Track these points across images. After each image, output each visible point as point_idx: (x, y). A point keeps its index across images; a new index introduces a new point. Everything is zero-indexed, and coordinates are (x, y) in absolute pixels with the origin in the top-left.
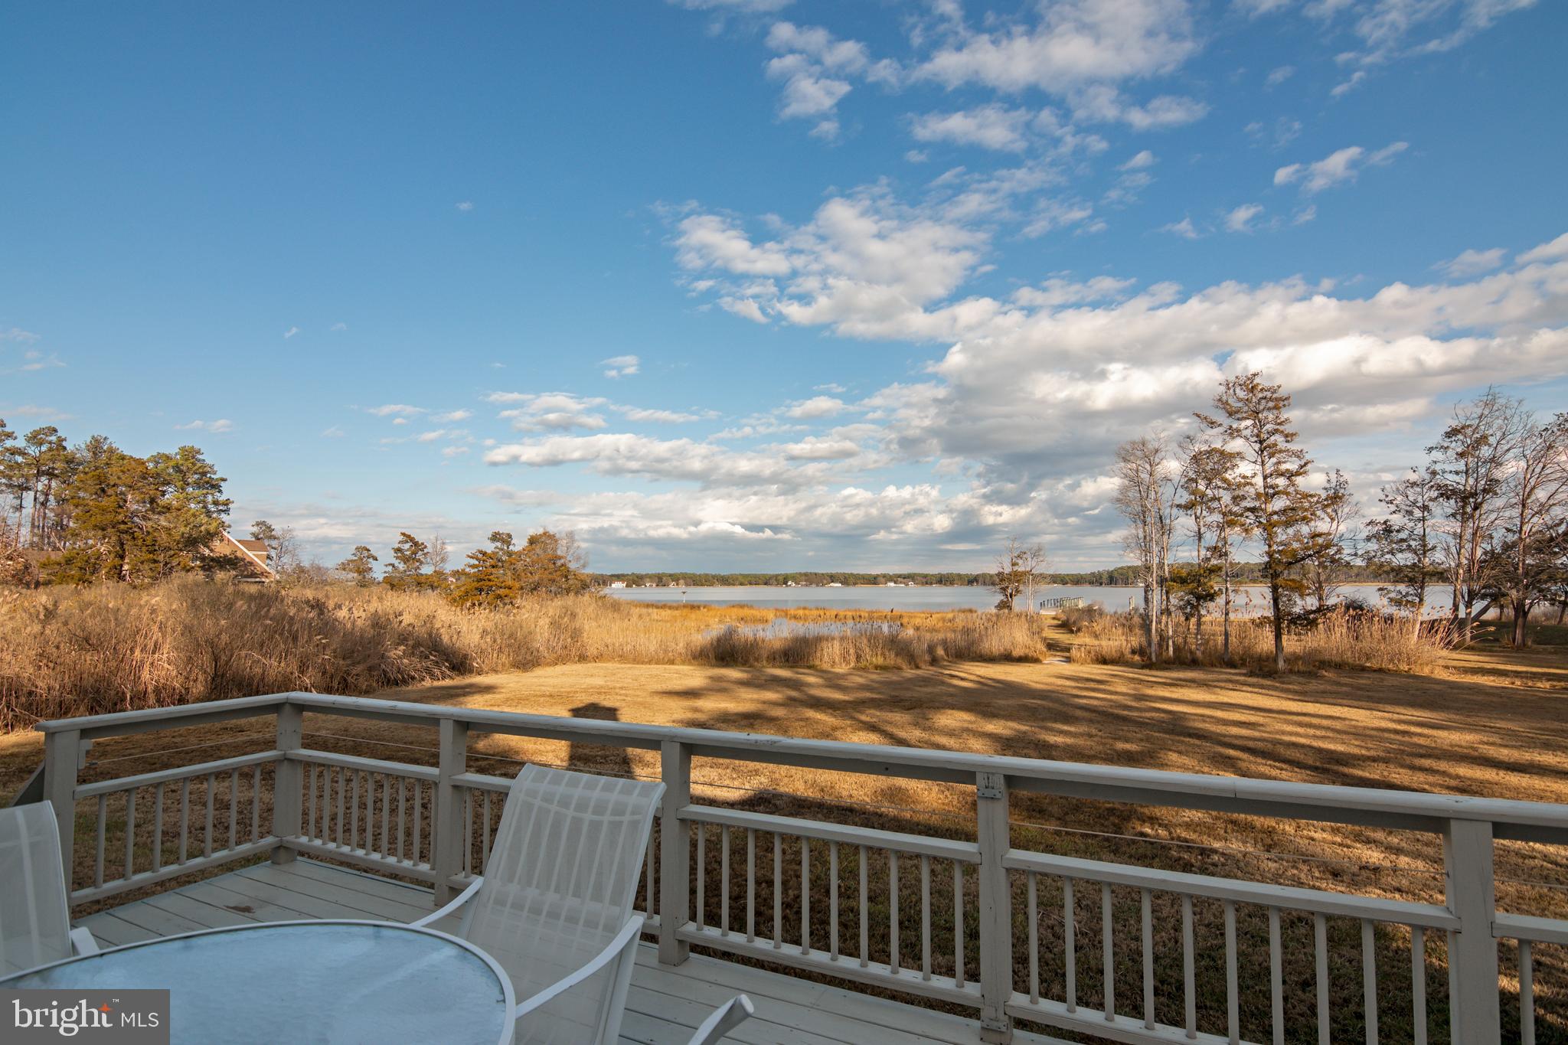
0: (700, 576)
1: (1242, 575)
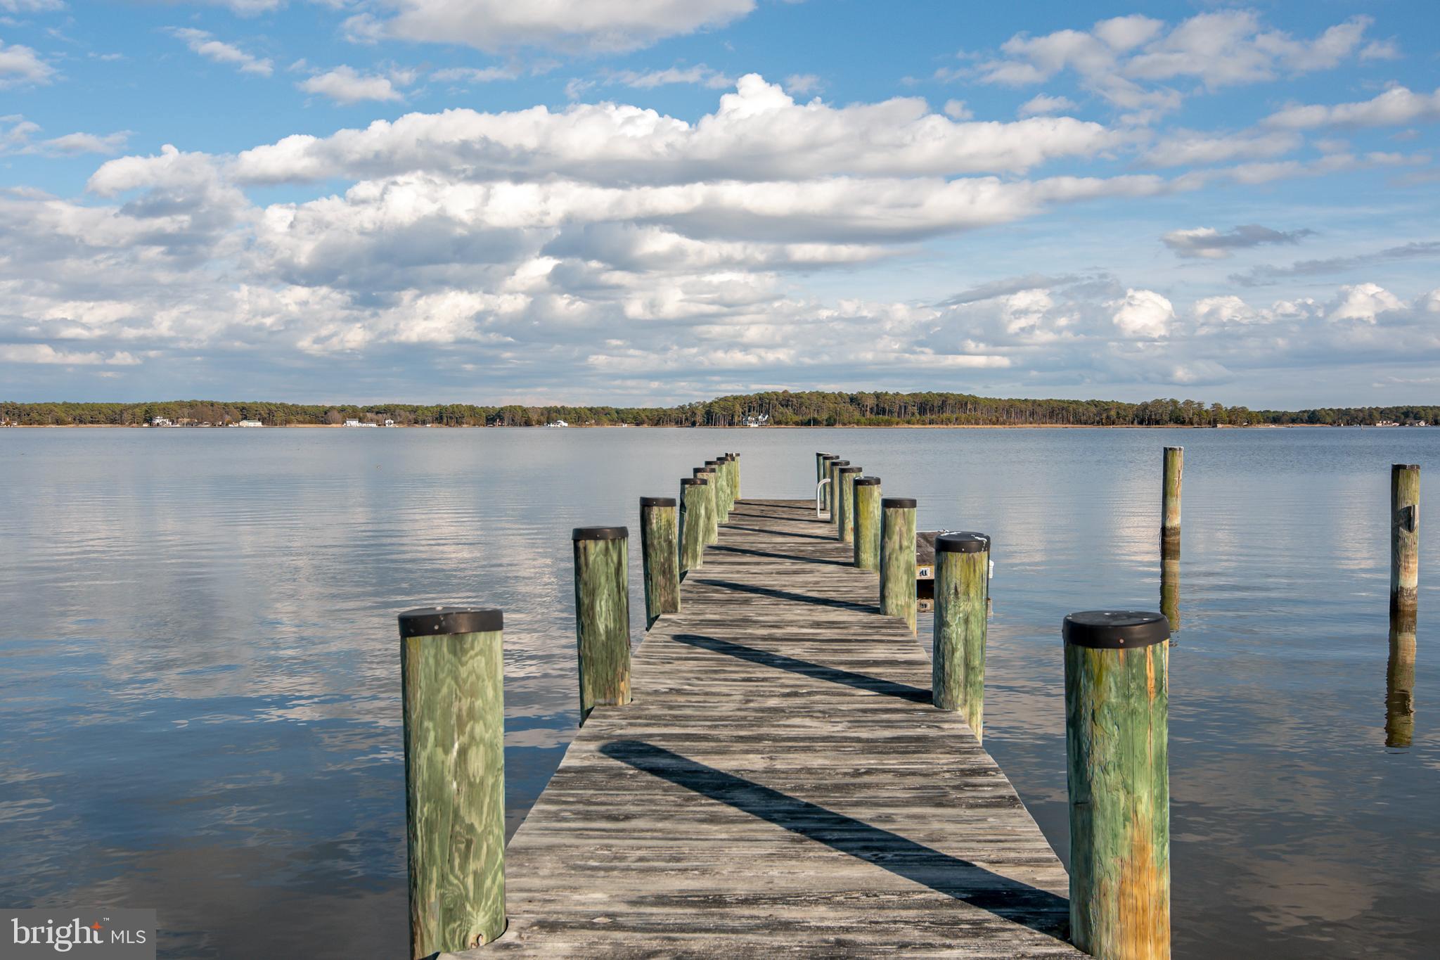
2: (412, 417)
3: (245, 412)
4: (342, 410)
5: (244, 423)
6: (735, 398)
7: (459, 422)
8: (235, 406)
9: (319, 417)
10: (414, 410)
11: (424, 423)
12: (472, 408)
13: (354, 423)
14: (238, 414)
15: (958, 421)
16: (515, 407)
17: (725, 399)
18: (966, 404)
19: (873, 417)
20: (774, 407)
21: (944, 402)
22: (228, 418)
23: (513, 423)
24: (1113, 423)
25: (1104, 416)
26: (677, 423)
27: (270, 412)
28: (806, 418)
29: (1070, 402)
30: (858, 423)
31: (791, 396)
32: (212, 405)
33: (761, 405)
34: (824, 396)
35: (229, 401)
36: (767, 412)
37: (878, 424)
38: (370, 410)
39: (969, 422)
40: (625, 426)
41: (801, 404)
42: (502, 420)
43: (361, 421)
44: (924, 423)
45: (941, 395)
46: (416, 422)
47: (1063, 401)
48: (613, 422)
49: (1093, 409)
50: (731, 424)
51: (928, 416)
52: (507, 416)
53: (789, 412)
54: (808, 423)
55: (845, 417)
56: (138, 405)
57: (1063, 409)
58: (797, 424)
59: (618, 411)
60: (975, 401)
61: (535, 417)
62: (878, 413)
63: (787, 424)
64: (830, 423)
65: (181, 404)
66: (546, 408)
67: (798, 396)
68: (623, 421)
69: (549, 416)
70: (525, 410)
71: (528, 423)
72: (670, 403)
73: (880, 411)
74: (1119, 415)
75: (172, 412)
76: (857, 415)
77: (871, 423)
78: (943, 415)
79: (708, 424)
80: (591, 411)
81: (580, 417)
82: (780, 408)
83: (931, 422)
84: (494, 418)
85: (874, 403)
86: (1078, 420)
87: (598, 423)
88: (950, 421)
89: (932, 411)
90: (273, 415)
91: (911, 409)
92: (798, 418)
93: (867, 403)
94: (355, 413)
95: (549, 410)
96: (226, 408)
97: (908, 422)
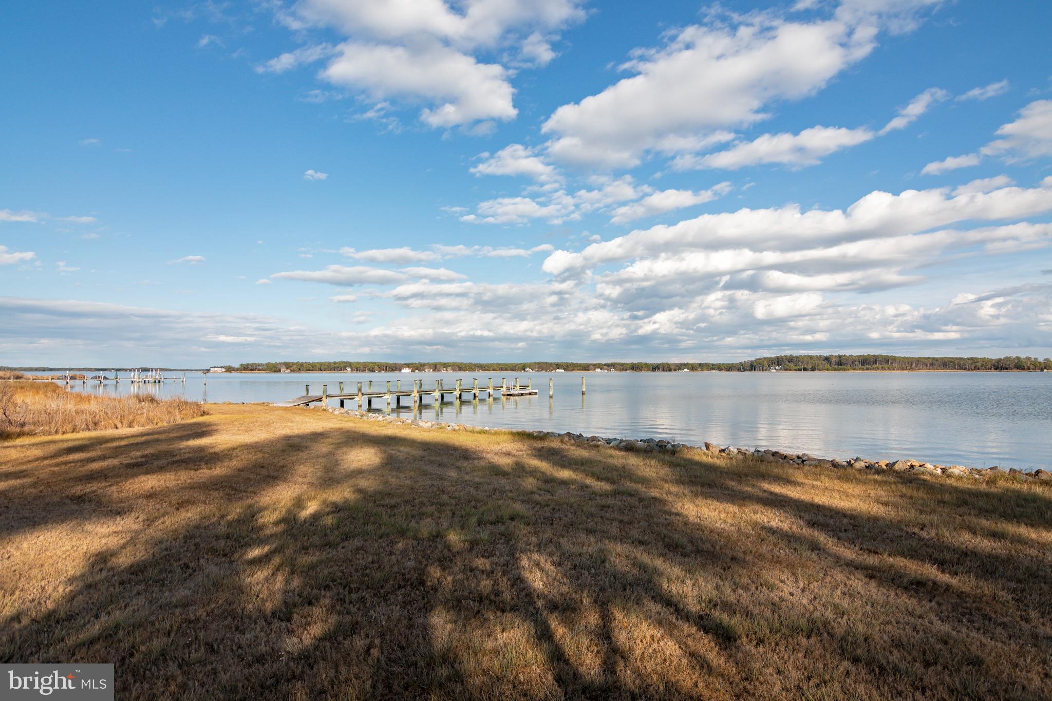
0: (465, 364)
1: (846, 364)
2: (623, 367)
3: (558, 366)
4: (594, 365)
5: (558, 370)
6: (765, 358)
7: (641, 370)
8: (555, 364)
9: (586, 368)
10: (623, 365)
11: (626, 370)
12: (646, 364)
13: (599, 370)
14: (556, 367)
15: (883, 369)
16: (665, 363)
17: (761, 359)
18: (888, 360)
19: (836, 367)
20: (785, 362)
21: (876, 360)
22: (552, 368)
23: (664, 370)
24: (978, 369)
25: (973, 366)
26: (737, 370)
28: (800, 367)
29: (957, 359)
30: (827, 370)
31: (794, 357)
32: (546, 363)
33: (778, 362)
34: (811, 357)
35: (553, 362)
36: (781, 365)
37: (839, 370)
38: (606, 365)
39: (889, 369)
40: (714, 371)
41: (799, 361)
42: (659, 369)
43: (601, 369)
44: (863, 370)
45: (874, 356)
46: (623, 370)
47: (953, 358)
48: (709, 369)
49: (970, 362)
50: (762, 370)
52: (661, 367)
53: (792, 365)
54: (801, 370)
55: (821, 367)
56: (521, 364)
57: (951, 362)
58: (796, 370)
59: (713, 365)
60: (894, 359)
61: (673, 367)
63: (790, 370)
64: (813, 370)
65: (535, 363)
67: (797, 357)
68: (714, 369)
69: (680, 367)
70: (668, 365)
71: (670, 370)
72: (736, 361)
73: (840, 364)
74: (982, 365)
75: (533, 366)
76: (827, 366)
77: (835, 370)
78: (875, 366)
79: (751, 370)
80: (700, 365)
81: (693, 367)
82: (788, 363)
83: (867, 369)
84: (655, 368)
85: (838, 360)
86: (961, 368)
87: (702, 370)
88: (878, 369)
89: (869, 364)
90: (568, 367)
91: (857, 363)
92: (796, 368)
93: (833, 360)
94: (600, 366)
95: (681, 364)
96: (551, 364)
97: (854, 369)
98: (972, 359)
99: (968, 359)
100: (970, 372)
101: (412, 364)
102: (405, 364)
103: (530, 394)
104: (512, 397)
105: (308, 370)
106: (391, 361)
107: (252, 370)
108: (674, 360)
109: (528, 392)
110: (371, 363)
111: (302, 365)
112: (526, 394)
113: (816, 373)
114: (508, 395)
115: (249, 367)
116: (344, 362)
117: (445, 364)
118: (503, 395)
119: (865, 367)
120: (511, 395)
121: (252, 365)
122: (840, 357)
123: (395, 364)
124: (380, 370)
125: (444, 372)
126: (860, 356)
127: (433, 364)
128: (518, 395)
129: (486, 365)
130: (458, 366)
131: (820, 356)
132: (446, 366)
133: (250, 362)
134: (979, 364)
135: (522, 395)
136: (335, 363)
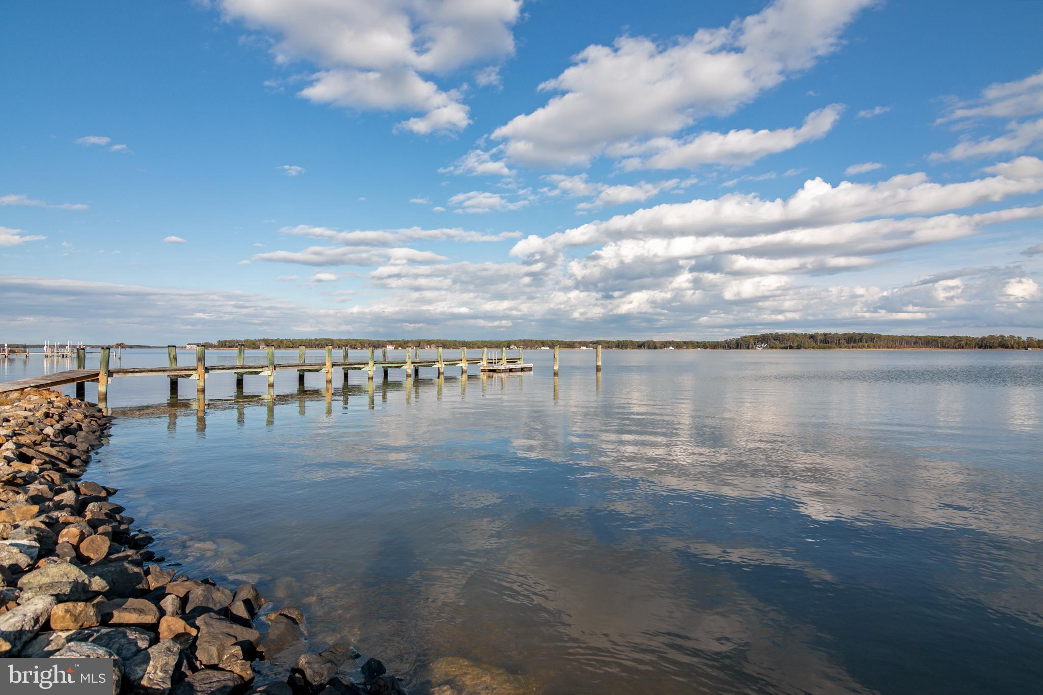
0: (449, 342)
1: (832, 342)
2: (607, 345)
3: (543, 344)
4: (580, 343)
5: (543, 348)
6: (751, 336)
7: (626, 348)
8: (540, 341)
9: (571, 345)
10: (608, 342)
11: (612, 348)
12: (632, 342)
13: (584, 348)
14: (540, 344)
15: (869, 347)
16: (650, 341)
17: (746, 337)
18: (874, 339)
19: (821, 344)
20: (770, 340)
21: (861, 338)
22: (537, 346)
23: (649, 348)
24: (963, 348)
25: (957, 344)
26: (723, 348)
27: (553, 344)
28: (786, 345)
29: (939, 337)
30: (813, 348)
31: (779, 335)
32: (531, 341)
33: (764, 340)
34: (796, 335)
35: (538, 339)
36: (767, 343)
37: (824, 348)
38: (591, 342)
39: (874, 347)
40: (699, 349)
41: (785, 339)
42: (644, 347)
43: (586, 347)
44: (849, 348)
45: (859, 334)
46: (609, 348)
47: (936, 337)
48: (694, 347)
49: (953, 341)
50: (748, 348)
51: (852, 344)
52: (646, 345)
53: (777, 343)
54: (786, 348)
55: (807, 345)
56: (506, 341)
57: (934, 340)
58: (781, 348)
59: (697, 343)
60: (879, 337)
61: (658, 345)
62: (826, 343)
63: (776, 348)
64: (799, 348)
65: (520, 341)
66: (665, 342)
67: (782, 335)
68: (699, 347)
69: (665, 345)
70: (654, 342)
71: (655, 348)
72: (721, 339)
73: (826, 342)
74: (966, 344)
75: (517, 344)
76: (813, 344)
77: (820, 348)
78: (860, 344)
79: (737, 348)
80: (685, 343)
81: (678, 345)
82: (773, 341)
83: (853, 347)
84: (641, 346)
85: (823, 338)
86: (944, 346)
87: (687, 348)
88: (864, 347)
89: (855, 342)
90: (552, 345)
91: (842, 341)
92: (782, 346)
93: (819, 338)
94: (586, 344)
95: (666, 342)
96: (536, 342)
97: (840, 347)
98: (954, 337)
99: (951, 338)
100: (955, 350)
101: (395, 341)
102: (389, 341)
103: (522, 370)
104: (495, 375)
105: (288, 347)
106: (374, 338)
107: (230, 347)
108: (658, 338)
109: (519, 366)
110: (353, 340)
111: (282, 341)
112: (517, 370)
113: (802, 351)
114: (490, 371)
115: (227, 344)
116: (326, 339)
117: (429, 341)
118: (483, 371)
119: (851, 346)
120: (494, 371)
121: (230, 342)
122: (825, 335)
123: (378, 341)
124: (363, 347)
125: (427, 349)
126: (845, 334)
127: (416, 341)
128: (505, 371)
129: (470, 342)
130: (442, 344)
131: (805, 334)
132: (430, 343)
133: (228, 339)
134: (963, 343)
135: (511, 370)
136: (316, 340)
